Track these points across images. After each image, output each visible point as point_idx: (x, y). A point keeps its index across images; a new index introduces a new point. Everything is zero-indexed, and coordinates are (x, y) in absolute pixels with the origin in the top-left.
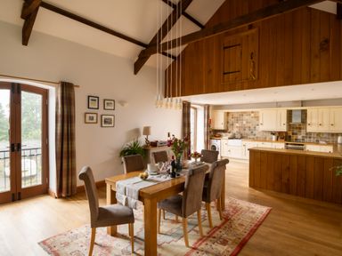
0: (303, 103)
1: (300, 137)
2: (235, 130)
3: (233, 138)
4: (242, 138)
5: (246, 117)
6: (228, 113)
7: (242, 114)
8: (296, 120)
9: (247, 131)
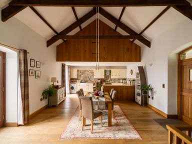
0: (110, 67)
1: (108, 80)
2: (82, 78)
3: (81, 82)
4: (85, 82)
5: (87, 72)
6: (78, 70)
7: (85, 71)
8: (108, 74)
9: (88, 79)
